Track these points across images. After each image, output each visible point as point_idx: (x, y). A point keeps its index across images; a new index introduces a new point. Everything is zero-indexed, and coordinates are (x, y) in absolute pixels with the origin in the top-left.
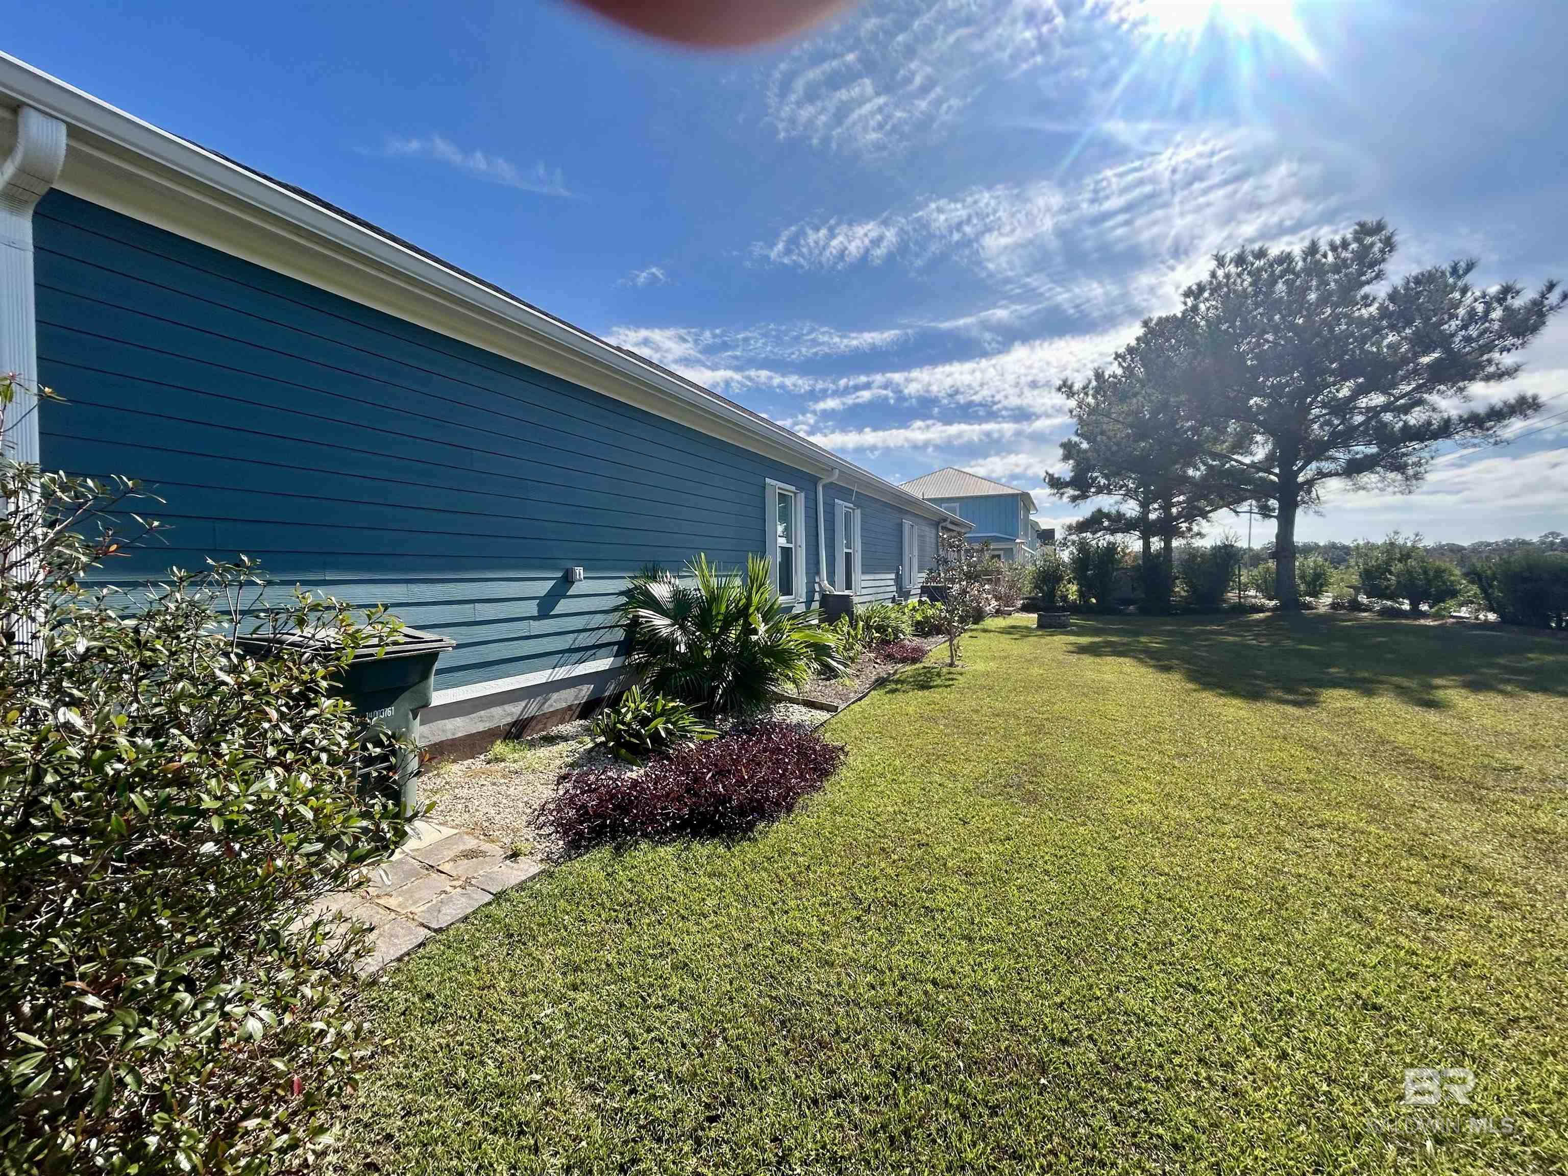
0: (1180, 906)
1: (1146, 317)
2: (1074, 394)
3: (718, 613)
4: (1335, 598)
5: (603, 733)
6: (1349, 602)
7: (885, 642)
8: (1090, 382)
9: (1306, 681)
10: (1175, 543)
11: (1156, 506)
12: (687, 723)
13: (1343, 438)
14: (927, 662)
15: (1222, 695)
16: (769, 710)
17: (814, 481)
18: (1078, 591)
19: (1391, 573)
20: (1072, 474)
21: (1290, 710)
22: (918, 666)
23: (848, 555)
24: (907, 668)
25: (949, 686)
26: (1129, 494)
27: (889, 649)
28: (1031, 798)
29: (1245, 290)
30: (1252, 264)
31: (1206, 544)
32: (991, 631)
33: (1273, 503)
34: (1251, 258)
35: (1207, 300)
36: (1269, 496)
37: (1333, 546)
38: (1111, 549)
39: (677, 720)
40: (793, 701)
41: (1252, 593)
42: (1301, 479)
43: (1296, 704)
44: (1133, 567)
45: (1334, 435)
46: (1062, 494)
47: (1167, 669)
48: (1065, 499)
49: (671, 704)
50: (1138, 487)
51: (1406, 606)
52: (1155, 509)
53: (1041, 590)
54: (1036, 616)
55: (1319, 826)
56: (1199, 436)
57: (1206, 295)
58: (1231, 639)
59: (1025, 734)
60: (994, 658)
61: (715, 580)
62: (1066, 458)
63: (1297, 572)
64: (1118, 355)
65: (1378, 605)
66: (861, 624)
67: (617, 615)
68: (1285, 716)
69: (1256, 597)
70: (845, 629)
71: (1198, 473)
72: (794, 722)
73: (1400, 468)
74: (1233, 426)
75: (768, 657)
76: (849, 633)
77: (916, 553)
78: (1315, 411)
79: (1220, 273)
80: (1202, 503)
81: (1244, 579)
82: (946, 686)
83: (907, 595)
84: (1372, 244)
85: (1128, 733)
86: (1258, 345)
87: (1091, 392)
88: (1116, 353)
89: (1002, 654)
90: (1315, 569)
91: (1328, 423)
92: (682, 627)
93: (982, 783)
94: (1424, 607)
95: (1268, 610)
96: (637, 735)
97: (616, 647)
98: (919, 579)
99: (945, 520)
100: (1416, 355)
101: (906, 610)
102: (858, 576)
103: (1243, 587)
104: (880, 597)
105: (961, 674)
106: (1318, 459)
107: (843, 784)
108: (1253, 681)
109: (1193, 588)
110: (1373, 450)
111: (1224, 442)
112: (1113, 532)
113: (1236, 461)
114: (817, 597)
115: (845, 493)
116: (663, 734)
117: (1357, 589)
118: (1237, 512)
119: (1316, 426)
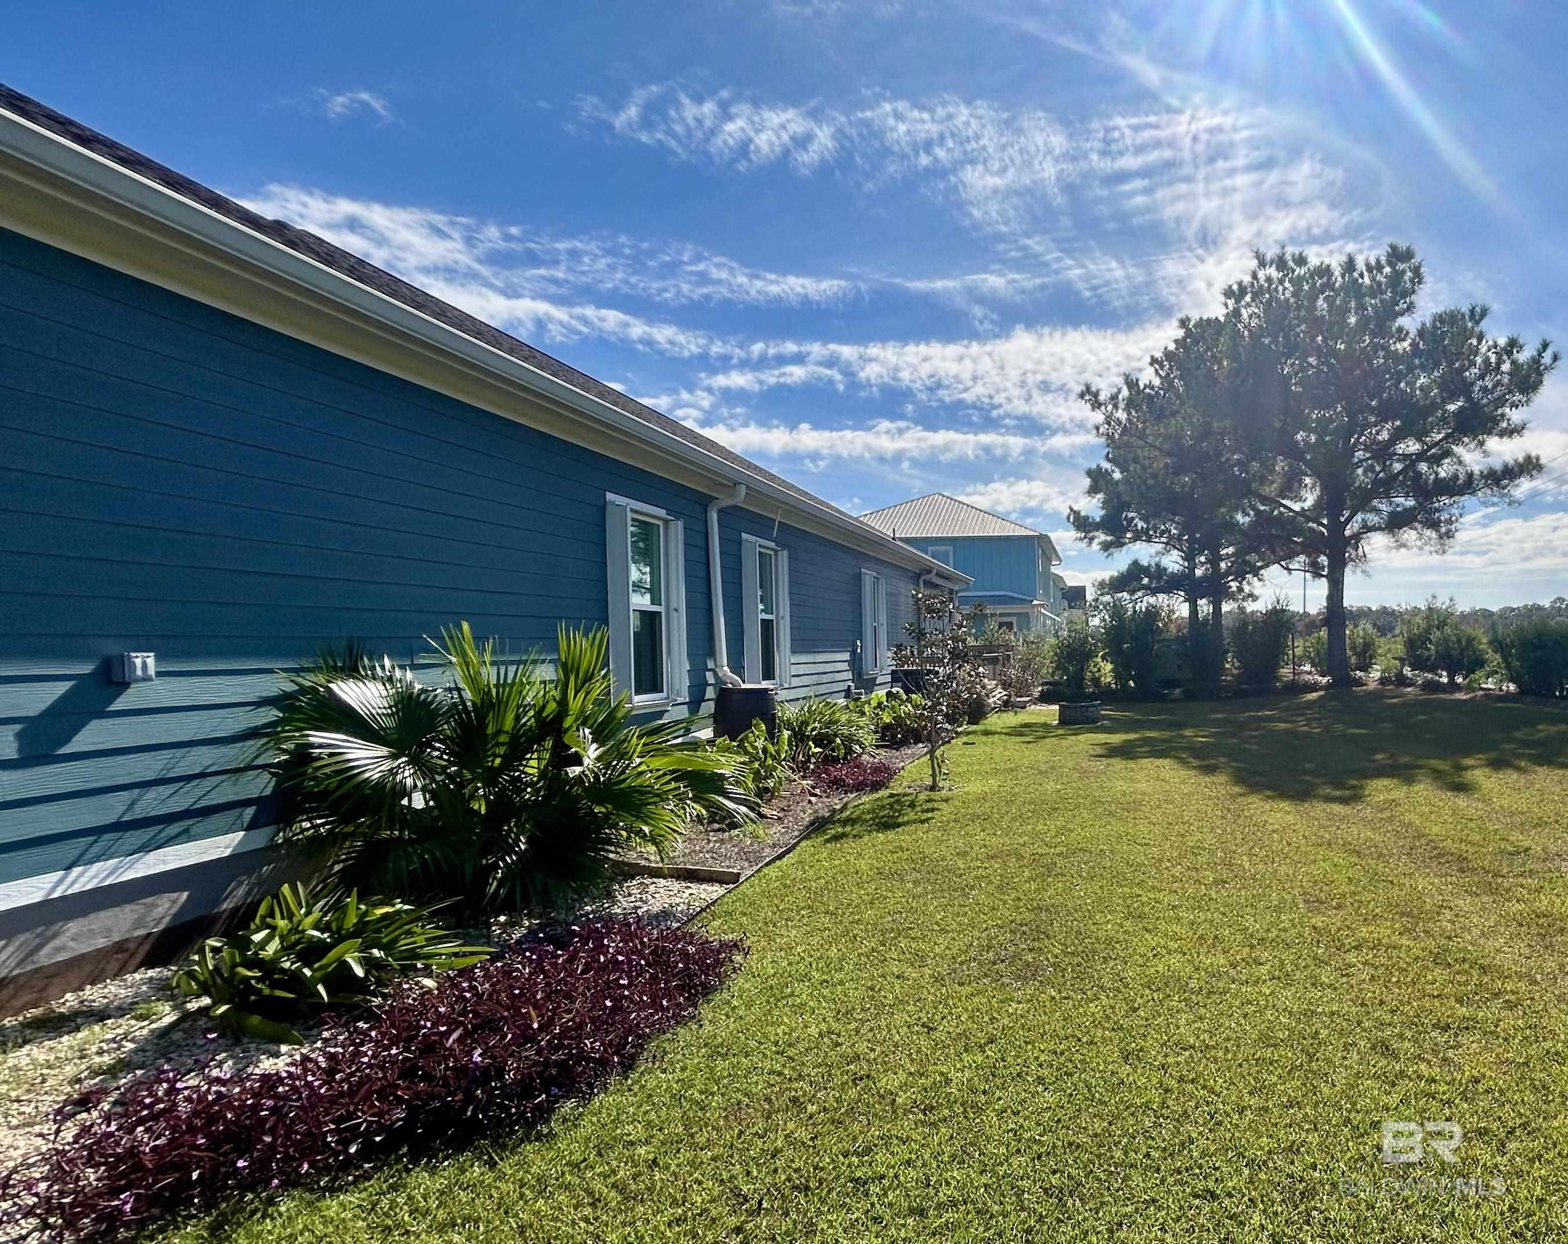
0: (1204, 1087)
1: (1181, 315)
2: (1100, 405)
3: (499, 732)
4: (1383, 671)
5: (205, 989)
6: (1396, 675)
7: (829, 761)
8: (1119, 391)
9: (1352, 772)
10: (1226, 607)
11: (1203, 559)
12: (420, 940)
13: (1384, 487)
14: (896, 787)
15: (1269, 797)
16: (610, 895)
17: (704, 502)
18: (1113, 671)
19: (1431, 642)
20: (1103, 512)
21: (1337, 808)
22: (883, 793)
23: (767, 625)
24: (865, 799)
25: (927, 820)
26: (1171, 543)
27: (835, 772)
28: (1028, 973)
29: (1287, 300)
30: (1293, 271)
31: (1257, 607)
32: (994, 733)
33: (1323, 560)
34: (1291, 264)
35: (1248, 305)
36: (1319, 552)
37: (1384, 611)
38: (1152, 614)
39: (396, 940)
40: (656, 873)
41: (1307, 668)
42: (1348, 533)
43: (1344, 801)
44: (1177, 638)
45: (1376, 482)
46: (1092, 539)
47: (1209, 770)
48: (1095, 546)
49: (380, 911)
50: (1181, 534)
51: (1445, 680)
52: (1202, 564)
53: (1065, 671)
54: (1057, 707)
55: (1356, 948)
56: (1247, 473)
57: (1248, 298)
58: (1283, 725)
59: (1031, 879)
60: (996, 772)
61: (493, 671)
62: (1093, 491)
63: (1348, 641)
64: (1154, 361)
65: (1422, 677)
66: (786, 734)
67: (252, 746)
68: (1332, 816)
69: (1310, 673)
70: (759, 744)
71: (1247, 519)
72: (655, 909)
73: (1434, 525)
74: (1281, 465)
75: (600, 803)
76: (765, 750)
77: (883, 618)
78: (1359, 454)
79: (1261, 274)
80: (1252, 557)
81: (1298, 651)
82: (922, 822)
83: (870, 685)
84: (1404, 272)
85: (1160, 861)
86: (1302, 369)
87: (1122, 405)
88: (1152, 357)
89: (1009, 765)
90: (1364, 638)
91: (1371, 469)
92: (418, 762)
93: (962, 964)
94: (1459, 680)
95: (1320, 689)
96: (294, 980)
97: (250, 811)
98: (886, 662)
99: (929, 572)
100: (1444, 402)
101: (866, 708)
102: (784, 657)
103: (1297, 662)
104: (823, 689)
105: (946, 801)
106: (1364, 511)
107: (735, 1003)
108: (1304, 777)
109: (1245, 665)
110: (1411, 503)
111: (1273, 482)
112: (1154, 592)
113: (1285, 507)
114: (710, 693)
115: (761, 525)
116: (359, 972)
117: (1401, 660)
118: (1289, 570)
119: (1360, 471)
